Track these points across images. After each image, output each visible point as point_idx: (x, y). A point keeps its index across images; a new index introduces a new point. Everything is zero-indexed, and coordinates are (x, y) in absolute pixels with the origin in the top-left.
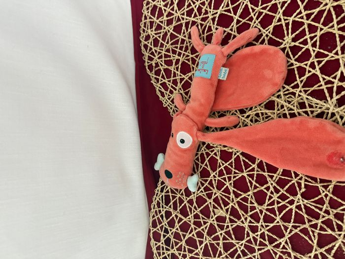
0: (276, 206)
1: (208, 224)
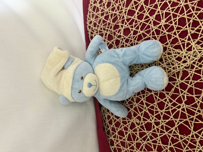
0: (170, 110)
1: (131, 123)
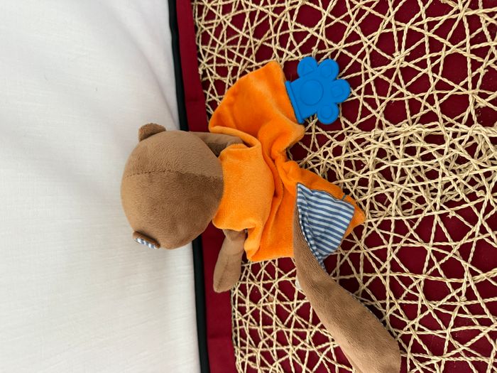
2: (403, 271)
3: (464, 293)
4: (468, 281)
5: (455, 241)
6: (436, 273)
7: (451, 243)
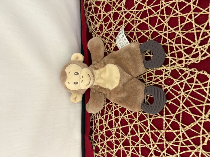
2: (155, 130)
3: (181, 136)
4: (182, 131)
5: (173, 114)
6: (168, 129)
7: (172, 115)
